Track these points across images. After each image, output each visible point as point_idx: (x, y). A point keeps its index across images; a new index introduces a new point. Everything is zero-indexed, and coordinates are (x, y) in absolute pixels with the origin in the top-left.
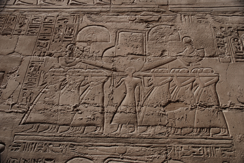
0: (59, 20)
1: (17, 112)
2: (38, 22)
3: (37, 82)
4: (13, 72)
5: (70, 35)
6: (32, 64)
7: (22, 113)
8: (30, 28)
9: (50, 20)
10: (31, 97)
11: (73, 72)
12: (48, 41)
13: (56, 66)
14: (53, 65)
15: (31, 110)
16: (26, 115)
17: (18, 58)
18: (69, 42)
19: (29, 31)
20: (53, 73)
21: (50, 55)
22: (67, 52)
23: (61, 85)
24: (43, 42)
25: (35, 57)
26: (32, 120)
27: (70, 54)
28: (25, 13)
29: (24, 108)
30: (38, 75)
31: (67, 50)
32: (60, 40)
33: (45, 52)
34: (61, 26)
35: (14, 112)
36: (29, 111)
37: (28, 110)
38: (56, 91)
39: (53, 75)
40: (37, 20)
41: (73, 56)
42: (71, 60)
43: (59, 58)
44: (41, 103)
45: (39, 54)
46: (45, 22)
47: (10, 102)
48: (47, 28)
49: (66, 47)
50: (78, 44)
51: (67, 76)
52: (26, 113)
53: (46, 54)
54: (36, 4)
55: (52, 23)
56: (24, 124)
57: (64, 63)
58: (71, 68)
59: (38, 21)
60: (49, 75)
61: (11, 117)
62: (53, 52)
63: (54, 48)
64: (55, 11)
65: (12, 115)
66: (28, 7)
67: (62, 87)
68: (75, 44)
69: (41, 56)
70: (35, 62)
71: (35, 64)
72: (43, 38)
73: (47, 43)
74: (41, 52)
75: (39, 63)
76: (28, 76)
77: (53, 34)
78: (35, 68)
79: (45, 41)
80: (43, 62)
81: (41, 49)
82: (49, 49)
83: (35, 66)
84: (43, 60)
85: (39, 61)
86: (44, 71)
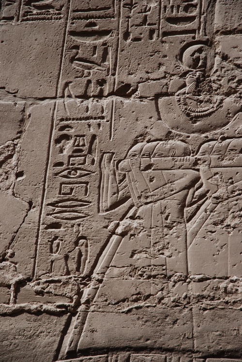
1: (38, 312)
3: (92, 197)
5: (186, 9)
6: (62, 128)
7: (59, 314)
10: (80, 255)
11: (222, 154)
12: (107, 38)
13: (154, 133)
14: (139, 128)
15: (88, 302)
16: (75, 321)
18: (188, 37)
19: (28, 3)
20: (145, 161)
21: (124, 91)
22: (184, 75)
23: (183, 205)
24: (89, 41)
25: (68, 101)
26: (100, 340)
27: (198, 81)
29: (63, 296)
30: (92, 168)
31: (184, 67)
32: (152, 32)
33: (101, 82)
35: (29, 311)
36: (82, 307)
37: (78, 304)
38: (170, 227)
39: (149, 167)
41: (210, 91)
42: (206, 108)
43: (161, 100)
44: (121, 275)
45: (80, 91)
47: (8, 276)
49: (180, 57)
50: (223, 43)
51: (202, 167)
52: (74, 313)
53: (107, 89)
56: (72, 354)
57: (183, 118)
58: (210, 135)
60: (135, 170)
61: (21, 332)
62: (132, 79)
63: (133, 65)
65: (21, 322)
67: (188, 211)
68: (209, 43)
69: (90, 97)
70: (73, 119)
71: (73, 130)
72: (86, 29)
73: (104, 44)
74: (89, 82)
75: (89, 126)
76: (56, 174)
77: (120, 8)
78: (78, 145)
79: (95, 39)
80: (103, 118)
81: (86, 71)
82: (115, 69)
83: (77, 136)
84: (102, 112)
85: (87, 118)
86: (113, 153)
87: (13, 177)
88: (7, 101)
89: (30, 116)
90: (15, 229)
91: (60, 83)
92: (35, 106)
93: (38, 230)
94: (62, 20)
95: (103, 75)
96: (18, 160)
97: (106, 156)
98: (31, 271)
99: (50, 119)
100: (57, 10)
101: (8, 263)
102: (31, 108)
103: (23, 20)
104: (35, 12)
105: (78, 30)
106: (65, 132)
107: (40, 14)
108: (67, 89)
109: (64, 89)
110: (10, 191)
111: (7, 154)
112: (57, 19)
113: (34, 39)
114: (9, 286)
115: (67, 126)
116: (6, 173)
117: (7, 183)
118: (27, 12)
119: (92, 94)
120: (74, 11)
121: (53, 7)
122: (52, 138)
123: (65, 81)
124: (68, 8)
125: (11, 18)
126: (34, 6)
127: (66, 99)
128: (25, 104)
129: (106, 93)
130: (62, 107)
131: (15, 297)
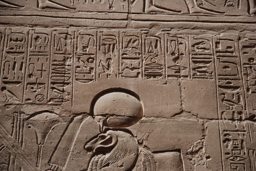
0: (244, 47)
2: (207, 51)
4: (197, 152)
6: (225, 135)
8: (195, 62)
9: (228, 47)
12: (238, 90)
17: (196, 123)
19: (194, 69)
21: (252, 118)
24: (229, 91)
25: (225, 121)
28: (173, 32)
30: (245, 156)
33: (240, 113)
34: (253, 59)
40: (201, 46)
45: (230, 117)
46: (219, 52)
48: (227, 64)
53: (243, 116)
54: (186, 11)
55: (232, 52)
59: (205, 49)
64: (230, 29)
66: (174, 17)
69: (236, 120)
70: (230, 131)
71: (231, 137)
72: (227, 85)
73: (238, 93)
74: (234, 112)
75: (239, 135)
76: (227, 159)
77: (242, 75)
78: (235, 145)
79: (232, 91)
80: (245, 131)
81: (231, 107)
82: (245, 107)
83: (234, 140)
84: (244, 128)
85: (237, 131)
86: (254, 150)
87: (205, 159)
88: (193, 119)
89: (207, 128)
91: (219, 112)
94: (213, 80)
95: (240, 109)
96: (206, 150)
97: (251, 151)
99: (218, 130)
100: (210, 74)
102: (207, 123)
103: (193, 78)
104: (198, 74)
105: (223, 85)
106: (226, 137)
107: (201, 75)
109: (222, 115)
110: (205, 166)
111: (199, 147)
112: (211, 78)
113: (201, 88)
115: (227, 134)
116: (201, 156)
117: (203, 161)
118: (195, 74)
119: (236, 119)
120: (219, 75)
121: (207, 72)
122: (221, 140)
123: (221, 111)
124: (216, 73)
125: (187, 76)
126: (197, 71)
127: (224, 120)
128: (203, 122)
129: (244, 118)
130: (223, 124)
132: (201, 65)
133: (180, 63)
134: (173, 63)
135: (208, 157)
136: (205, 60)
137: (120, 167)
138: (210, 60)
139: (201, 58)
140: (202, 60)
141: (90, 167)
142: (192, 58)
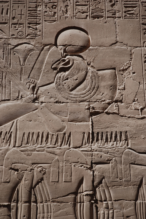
87: (132, 74)
88: (124, 47)
89: (133, 53)
90: (136, 91)
91: (142, 42)
92: (134, 49)
93: (144, 92)
94: (138, 19)
96: (133, 68)
98: (145, 105)
99: (141, 54)
100: (136, 15)
101: (136, 102)
102: (133, 50)
103: (124, 18)
104: (128, 15)
105: (145, 23)
107: (130, 16)
108: (144, 44)
109: (143, 44)
110: (132, 78)
111: (128, 66)
112: (136, 18)
113: (130, 25)
114: (138, 110)
116: (129, 72)
117: (130, 76)
118: (125, 15)
120: (142, 16)
121: (134, 14)
122: (143, 61)
123: (143, 41)
124: (140, 15)
125: (120, 17)
126: (127, 13)
127: (145, 47)
128: (131, 49)
130: (144, 50)
131: (141, 113)
132: (130, 9)
133: (116, 8)
134: (111, 8)
135: (134, 73)
136: (133, 5)
137: (75, 80)
138: (136, 5)
139: (130, 4)
140: (131, 5)
141: (55, 81)
142: (124, 4)
